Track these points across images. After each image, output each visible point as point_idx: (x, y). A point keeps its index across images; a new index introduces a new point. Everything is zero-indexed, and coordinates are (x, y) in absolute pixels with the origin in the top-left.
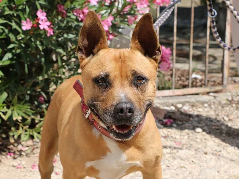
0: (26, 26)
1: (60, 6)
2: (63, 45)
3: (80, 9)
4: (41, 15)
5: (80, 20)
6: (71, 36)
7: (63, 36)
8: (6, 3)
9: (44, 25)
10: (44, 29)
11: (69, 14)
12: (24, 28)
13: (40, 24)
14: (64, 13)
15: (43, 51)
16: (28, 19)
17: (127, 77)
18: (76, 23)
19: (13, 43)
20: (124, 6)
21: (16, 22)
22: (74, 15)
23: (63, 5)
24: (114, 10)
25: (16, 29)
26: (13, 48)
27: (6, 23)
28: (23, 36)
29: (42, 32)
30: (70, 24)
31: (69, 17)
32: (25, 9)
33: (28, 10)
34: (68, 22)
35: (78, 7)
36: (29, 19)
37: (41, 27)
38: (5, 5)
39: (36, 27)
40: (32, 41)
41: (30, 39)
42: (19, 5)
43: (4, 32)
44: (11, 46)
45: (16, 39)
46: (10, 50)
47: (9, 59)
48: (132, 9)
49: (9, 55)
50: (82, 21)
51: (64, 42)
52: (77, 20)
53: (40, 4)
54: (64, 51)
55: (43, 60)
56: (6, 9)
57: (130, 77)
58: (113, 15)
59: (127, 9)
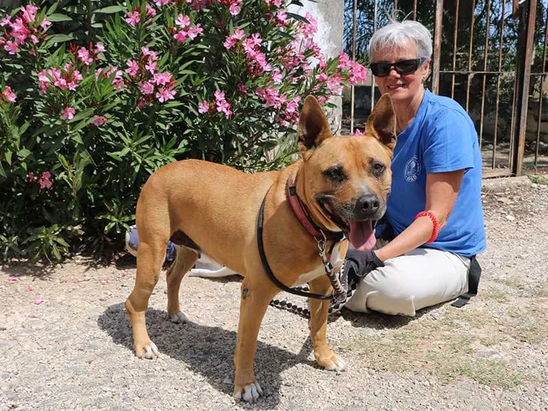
0: (203, 109)
1: (241, 86)
2: (244, 130)
3: (263, 88)
4: (219, 96)
5: (263, 100)
6: (253, 119)
7: (244, 119)
8: (182, 84)
9: (223, 107)
10: (222, 111)
11: (250, 95)
12: (201, 111)
13: (218, 106)
14: (245, 93)
15: (222, 136)
16: (205, 101)
17: (364, 165)
18: (258, 104)
19: (190, 128)
20: (313, 85)
21: (193, 105)
22: (256, 95)
23: (244, 84)
24: (302, 90)
25: (192, 113)
26: (190, 134)
27: (182, 105)
28: (200, 120)
29: (220, 115)
30: (252, 106)
31: (251, 97)
32: (203, 90)
33: (205, 91)
34: (250, 103)
35: (260, 86)
36: (207, 100)
37: (219, 109)
38: (181, 86)
39: (213, 110)
40: (210, 126)
41: (208, 123)
42: (196, 87)
43: (180, 116)
44: (187, 132)
45: (193, 123)
46: (186, 137)
47: (185, 146)
48: (321, 88)
49: (185, 142)
50: (265, 102)
51: (245, 127)
52: (260, 101)
53: (219, 85)
54: (245, 136)
55: (222, 146)
56: (183, 91)
57: (368, 165)
58: (300, 95)
59: (317, 87)
